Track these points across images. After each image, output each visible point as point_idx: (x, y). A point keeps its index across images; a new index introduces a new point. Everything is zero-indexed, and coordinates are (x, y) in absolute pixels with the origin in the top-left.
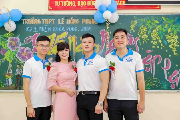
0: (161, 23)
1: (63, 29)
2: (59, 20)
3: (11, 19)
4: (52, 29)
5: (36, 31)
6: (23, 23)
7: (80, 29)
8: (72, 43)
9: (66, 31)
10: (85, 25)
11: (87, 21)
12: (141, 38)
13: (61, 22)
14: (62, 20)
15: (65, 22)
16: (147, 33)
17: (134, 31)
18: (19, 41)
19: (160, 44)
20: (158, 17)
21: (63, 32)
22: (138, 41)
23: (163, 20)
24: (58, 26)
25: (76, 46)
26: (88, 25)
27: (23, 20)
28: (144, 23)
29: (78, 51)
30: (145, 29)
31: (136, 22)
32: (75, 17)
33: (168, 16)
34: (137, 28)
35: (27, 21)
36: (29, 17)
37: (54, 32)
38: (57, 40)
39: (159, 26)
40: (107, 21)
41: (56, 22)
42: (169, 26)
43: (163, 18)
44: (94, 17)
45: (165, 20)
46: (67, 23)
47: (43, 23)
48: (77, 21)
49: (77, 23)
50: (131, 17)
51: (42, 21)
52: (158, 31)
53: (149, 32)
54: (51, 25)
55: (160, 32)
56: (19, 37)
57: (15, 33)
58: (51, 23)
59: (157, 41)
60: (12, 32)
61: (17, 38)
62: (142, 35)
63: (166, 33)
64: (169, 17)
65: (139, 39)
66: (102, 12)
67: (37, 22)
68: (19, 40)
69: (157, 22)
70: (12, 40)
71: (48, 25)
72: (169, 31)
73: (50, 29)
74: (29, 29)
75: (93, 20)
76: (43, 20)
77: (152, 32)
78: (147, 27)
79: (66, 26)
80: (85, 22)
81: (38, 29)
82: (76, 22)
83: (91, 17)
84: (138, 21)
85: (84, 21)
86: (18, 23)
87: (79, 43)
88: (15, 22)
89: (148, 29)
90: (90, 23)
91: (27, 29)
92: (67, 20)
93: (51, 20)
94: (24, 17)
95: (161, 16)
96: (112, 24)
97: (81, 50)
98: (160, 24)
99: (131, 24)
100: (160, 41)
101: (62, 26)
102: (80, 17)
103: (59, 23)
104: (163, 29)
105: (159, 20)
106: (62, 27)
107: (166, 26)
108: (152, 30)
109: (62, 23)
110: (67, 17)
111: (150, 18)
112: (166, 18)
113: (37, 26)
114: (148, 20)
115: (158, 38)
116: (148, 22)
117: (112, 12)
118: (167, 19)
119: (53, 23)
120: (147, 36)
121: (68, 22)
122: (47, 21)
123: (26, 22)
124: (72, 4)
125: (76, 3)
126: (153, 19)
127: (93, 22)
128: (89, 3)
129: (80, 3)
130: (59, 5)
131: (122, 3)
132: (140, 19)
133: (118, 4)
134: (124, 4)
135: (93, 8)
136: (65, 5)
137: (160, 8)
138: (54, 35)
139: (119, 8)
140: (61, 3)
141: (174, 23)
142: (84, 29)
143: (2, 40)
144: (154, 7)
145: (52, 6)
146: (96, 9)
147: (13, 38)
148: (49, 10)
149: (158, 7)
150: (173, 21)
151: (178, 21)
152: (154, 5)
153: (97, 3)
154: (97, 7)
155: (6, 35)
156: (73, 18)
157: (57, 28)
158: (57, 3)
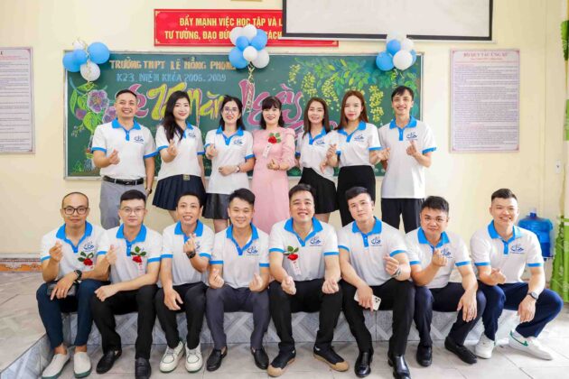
0: (339, 69)
2: (172, 63)
3: (92, 60)
4: (160, 77)
5: (133, 80)
6: (113, 67)
7: (207, 79)
8: (195, 101)
9: (183, 81)
10: (215, 71)
11: (218, 65)
12: (305, 94)
13: (175, 66)
14: (178, 63)
15: (182, 65)
16: (315, 86)
17: (295, 82)
18: (106, 97)
19: (335, 103)
20: (334, 59)
21: (178, 82)
22: (302, 98)
23: (342, 65)
24: (171, 72)
25: (200, 106)
26: (220, 72)
27: (112, 62)
28: (311, 70)
29: (203, 114)
30: (312, 79)
31: (298, 67)
32: (198, 58)
33: (349, 59)
34: (299, 77)
35: (118, 64)
36: (123, 56)
37: (165, 82)
39: (335, 75)
40: (251, 64)
41: (168, 66)
42: (351, 75)
43: (342, 61)
44: (230, 58)
45: (344, 64)
46: (185, 67)
47: (145, 67)
48: (202, 64)
49: (202, 67)
50: (291, 59)
51: (143, 64)
52: (333, 83)
53: (319, 84)
54: (158, 71)
55: (337, 84)
56: (106, 91)
57: (99, 83)
58: (160, 66)
59: (331, 98)
60: (94, 82)
61: (102, 91)
62: (307, 89)
63: (347, 86)
64: (351, 61)
65: (302, 96)
66: (242, 49)
67: (135, 65)
68: (106, 95)
69: (332, 67)
70: (94, 95)
71: (154, 71)
72: (350, 83)
73: (157, 77)
74: (122, 77)
75: (228, 63)
76: (146, 62)
77: (323, 84)
78: (315, 76)
79: (183, 72)
80: (214, 67)
81: (137, 78)
82: (199, 65)
83: (225, 58)
84: (301, 65)
85: (212, 64)
86: (104, 67)
87: (205, 100)
88: (98, 65)
89: (317, 79)
90: (223, 69)
91: (119, 76)
92: (186, 63)
93: (159, 62)
94: (113, 56)
95: (339, 57)
96: (257, 70)
97: (208, 113)
98: (337, 70)
99: (289, 70)
100: (336, 99)
101: (178, 72)
102: (207, 58)
103: (172, 68)
105: (335, 65)
106: (176, 76)
107: (346, 75)
108: (324, 81)
109: (177, 68)
110: (186, 58)
111: (321, 61)
112: (346, 61)
113: (136, 72)
114: (318, 64)
115: (333, 94)
116: (318, 68)
117: (259, 48)
118: (349, 63)
119: (163, 67)
120: (315, 91)
121: (188, 65)
122: (152, 65)
123: (118, 66)
124: (194, 35)
125: (200, 35)
126: (325, 63)
127: (228, 66)
128: (222, 35)
129: (206, 35)
130: (171, 38)
131: (276, 35)
132: (304, 62)
133: (270, 37)
134: (280, 37)
135: (227, 43)
136: (182, 38)
137: (337, 45)
138: (164, 86)
139: (270, 43)
140: (175, 34)
141: (359, 70)
142: (214, 78)
143: (79, 95)
144: (329, 44)
145: (160, 39)
146: (233, 45)
147: (95, 91)
148: (156, 45)
149: (335, 43)
150: (357, 66)
151: (365, 66)
152: (328, 39)
153: (234, 35)
154: (234, 41)
155: (84, 87)
156: (196, 60)
157: (169, 76)
158: (169, 34)
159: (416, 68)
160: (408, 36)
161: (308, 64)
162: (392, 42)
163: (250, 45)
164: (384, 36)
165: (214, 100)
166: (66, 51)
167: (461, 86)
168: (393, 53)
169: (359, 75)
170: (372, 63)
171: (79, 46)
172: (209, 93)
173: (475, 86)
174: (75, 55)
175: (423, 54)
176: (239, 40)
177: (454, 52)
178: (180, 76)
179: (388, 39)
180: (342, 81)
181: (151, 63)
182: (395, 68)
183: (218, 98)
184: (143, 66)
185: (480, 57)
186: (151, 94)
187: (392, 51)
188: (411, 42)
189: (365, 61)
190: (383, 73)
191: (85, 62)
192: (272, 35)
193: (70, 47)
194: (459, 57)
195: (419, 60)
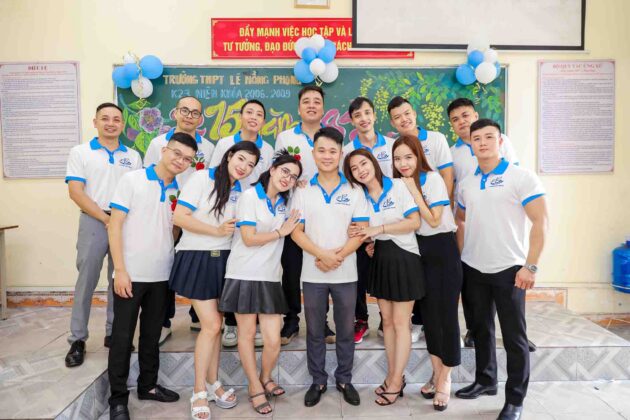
0: (415, 83)
1: (239, 93)
2: (231, 77)
3: (144, 75)
4: (219, 93)
6: (166, 82)
7: (270, 95)
9: (244, 97)
10: (279, 86)
11: (283, 80)
13: (235, 81)
14: (238, 78)
15: (242, 80)
18: (159, 116)
20: (410, 73)
21: (239, 99)
23: (418, 79)
24: (231, 87)
26: (284, 87)
27: (166, 76)
28: (384, 84)
29: (266, 133)
30: (386, 94)
31: (370, 81)
32: (260, 72)
33: (425, 72)
34: (372, 93)
35: (172, 79)
36: (177, 70)
37: (223, 99)
38: (228, 113)
39: (411, 90)
40: (318, 79)
41: (227, 80)
42: (428, 90)
43: (418, 74)
44: (295, 72)
45: (421, 78)
46: (246, 82)
47: (203, 82)
48: (264, 78)
49: (263, 82)
50: (362, 73)
51: (200, 79)
54: (217, 86)
55: (413, 100)
56: (160, 109)
57: (152, 100)
58: (218, 81)
60: (148, 99)
61: (156, 109)
62: (380, 105)
63: (423, 101)
64: (428, 74)
66: (308, 62)
67: (191, 80)
68: (159, 113)
69: (407, 81)
70: (146, 114)
71: (212, 86)
72: (428, 98)
73: (215, 93)
74: (177, 94)
75: (293, 77)
76: (202, 77)
78: (389, 91)
79: (244, 88)
80: (278, 82)
82: (261, 80)
83: (289, 72)
84: (374, 80)
85: (276, 78)
86: (157, 82)
88: (151, 80)
90: (288, 84)
91: (173, 92)
92: (247, 78)
93: (217, 77)
94: (167, 71)
95: (415, 70)
96: (325, 85)
97: (271, 132)
98: (412, 85)
99: (360, 85)
101: (238, 87)
102: (270, 72)
103: (232, 83)
104: (418, 95)
105: (410, 79)
106: (237, 91)
107: (423, 90)
109: (238, 83)
110: (247, 72)
111: (396, 75)
112: (423, 74)
113: (192, 88)
114: (391, 78)
116: (392, 82)
117: (327, 61)
118: (426, 76)
119: (221, 82)
121: (248, 80)
122: (210, 79)
123: (172, 81)
124: (255, 47)
125: (262, 47)
126: (400, 77)
127: (293, 80)
128: (287, 46)
129: (269, 47)
130: (230, 50)
131: (345, 46)
132: (377, 75)
133: (339, 48)
134: (350, 48)
135: (292, 55)
136: (241, 50)
137: (413, 57)
138: (223, 104)
139: (339, 55)
140: (234, 46)
141: (437, 84)
142: (278, 93)
143: (130, 113)
144: (403, 55)
145: (218, 51)
146: (299, 58)
147: (149, 109)
148: (213, 58)
149: (410, 55)
150: (435, 80)
151: (444, 80)
152: (403, 50)
153: (299, 46)
154: (299, 53)
155: (135, 105)
156: (257, 74)
157: (228, 92)
158: (228, 46)
159: (500, 82)
160: (491, 46)
161: (380, 77)
162: (473, 53)
163: (317, 57)
164: (465, 47)
165: (277, 118)
166: (115, 66)
167: (550, 101)
168: (475, 66)
169: (438, 89)
170: (451, 76)
171: (130, 60)
172: (272, 110)
173: (564, 101)
174: (126, 70)
175: (508, 66)
176: (305, 52)
177: (542, 63)
178: (240, 91)
179: (469, 50)
180: (418, 96)
181: (208, 78)
182: (477, 81)
183: (282, 116)
184: (200, 81)
185: (572, 68)
186: (209, 112)
187: (473, 62)
188: (495, 52)
189: (443, 75)
190: (463, 87)
191: (136, 77)
192: (340, 46)
193: (120, 61)
194: (548, 69)
195: (503, 72)
